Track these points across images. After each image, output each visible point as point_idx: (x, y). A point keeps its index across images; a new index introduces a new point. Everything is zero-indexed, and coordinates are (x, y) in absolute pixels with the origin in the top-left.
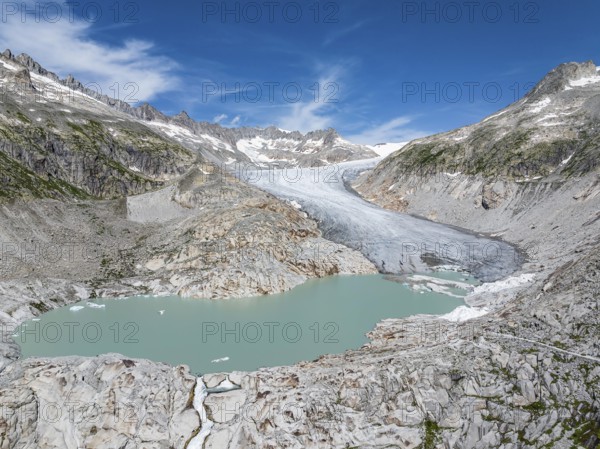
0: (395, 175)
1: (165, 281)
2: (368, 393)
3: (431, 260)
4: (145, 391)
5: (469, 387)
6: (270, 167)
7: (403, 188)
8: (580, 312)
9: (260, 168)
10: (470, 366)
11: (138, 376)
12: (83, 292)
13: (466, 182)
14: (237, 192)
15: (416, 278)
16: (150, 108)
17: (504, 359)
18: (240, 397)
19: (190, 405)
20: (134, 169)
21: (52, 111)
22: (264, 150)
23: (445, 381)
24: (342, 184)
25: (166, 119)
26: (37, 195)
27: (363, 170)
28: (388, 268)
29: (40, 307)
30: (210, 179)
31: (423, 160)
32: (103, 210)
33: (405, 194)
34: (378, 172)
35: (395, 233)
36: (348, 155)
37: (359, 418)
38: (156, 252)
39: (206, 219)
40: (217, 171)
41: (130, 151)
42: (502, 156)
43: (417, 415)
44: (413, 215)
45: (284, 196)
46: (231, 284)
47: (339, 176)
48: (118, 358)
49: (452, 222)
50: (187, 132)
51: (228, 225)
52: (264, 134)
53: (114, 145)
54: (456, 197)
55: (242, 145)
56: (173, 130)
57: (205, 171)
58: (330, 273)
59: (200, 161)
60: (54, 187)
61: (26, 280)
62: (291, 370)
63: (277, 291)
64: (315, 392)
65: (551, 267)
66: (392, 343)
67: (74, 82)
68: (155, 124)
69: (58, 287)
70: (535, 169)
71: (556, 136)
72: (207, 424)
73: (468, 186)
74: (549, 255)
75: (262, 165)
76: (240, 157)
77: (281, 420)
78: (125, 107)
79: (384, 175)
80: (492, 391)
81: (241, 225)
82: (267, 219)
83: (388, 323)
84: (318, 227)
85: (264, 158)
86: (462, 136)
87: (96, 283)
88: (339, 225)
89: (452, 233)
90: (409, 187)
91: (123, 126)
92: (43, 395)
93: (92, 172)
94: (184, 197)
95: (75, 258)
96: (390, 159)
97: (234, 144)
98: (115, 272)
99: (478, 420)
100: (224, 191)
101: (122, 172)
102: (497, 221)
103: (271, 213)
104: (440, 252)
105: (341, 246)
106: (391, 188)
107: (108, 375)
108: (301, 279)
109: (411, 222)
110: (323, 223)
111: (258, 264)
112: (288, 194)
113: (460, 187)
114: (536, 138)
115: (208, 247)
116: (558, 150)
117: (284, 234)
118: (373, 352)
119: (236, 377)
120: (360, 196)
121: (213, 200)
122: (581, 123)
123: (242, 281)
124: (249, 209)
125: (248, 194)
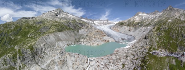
1: (84, 43)
2: (114, 60)
3: (123, 39)
4: (81, 59)
5: (128, 58)
6: (99, 25)
8: (142, 45)
10: (128, 55)
11: (80, 57)
12: (73, 44)
14: (94, 29)
15: (121, 42)
16: (82, 17)
17: (133, 53)
18: (94, 61)
19: (87, 62)
20: (80, 26)
21: (70, 19)
22: (98, 23)
23: (125, 57)
25: (84, 19)
26: (68, 30)
27: (113, 26)
28: (117, 41)
29: (68, 45)
31: (121, 24)
32: (76, 32)
33: (119, 29)
35: (117, 35)
36: (110, 23)
37: (113, 65)
38: (82, 38)
39: (89, 33)
40: (91, 26)
41: (79, 24)
42: (132, 24)
43: (121, 63)
46: (93, 43)
48: (77, 54)
49: (125, 33)
50: (87, 20)
51: (93, 34)
52: (98, 20)
53: (77, 23)
55: (95, 22)
56: (85, 20)
58: (108, 42)
59: (89, 25)
60: (70, 29)
61: (66, 41)
62: (102, 57)
63: (100, 45)
64: (106, 61)
65: (138, 39)
66: (117, 52)
67: (72, 15)
68: (83, 19)
69: (70, 42)
70: (136, 26)
71: (138, 21)
72: (89, 65)
74: (138, 37)
76: (94, 24)
77: (101, 65)
78: (79, 17)
79: (116, 26)
80: (131, 58)
81: (95, 34)
82: (98, 33)
83: (117, 49)
84: (106, 34)
85: (98, 24)
86: (126, 21)
87: (75, 42)
89: (125, 35)
91: (79, 20)
92: (68, 57)
93: (74, 27)
94: (86, 30)
95: (72, 38)
96: (116, 24)
97: (93, 22)
98: (77, 41)
99: (130, 62)
100: (92, 29)
101: (78, 26)
102: (131, 33)
104: (124, 38)
105: (109, 37)
106: (117, 28)
107: (76, 56)
108: (104, 43)
109: (120, 33)
111: (97, 40)
114: (136, 21)
115: (90, 38)
116: (138, 23)
117: (101, 36)
118: (115, 54)
119: (94, 58)
122: (141, 20)
123: (95, 43)
124: (96, 32)
125: (96, 30)
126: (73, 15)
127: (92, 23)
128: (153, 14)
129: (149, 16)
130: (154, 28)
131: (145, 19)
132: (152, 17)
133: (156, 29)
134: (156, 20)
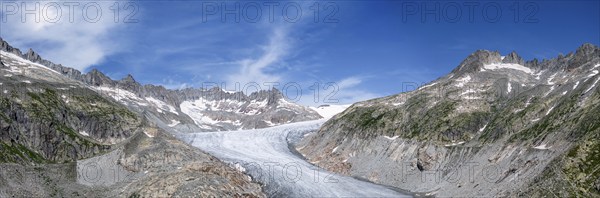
0: (338, 137)
6: (214, 128)
7: (346, 150)
9: (203, 130)
13: (403, 145)
14: (181, 155)
16: (97, 74)
20: (84, 133)
21: (16, 83)
22: (207, 112)
24: (286, 147)
25: (113, 84)
27: (307, 132)
30: (155, 142)
31: (364, 122)
32: (54, 173)
33: (348, 156)
34: (321, 133)
36: (292, 116)
39: (150, 183)
40: (161, 135)
41: (81, 117)
42: (434, 122)
44: (356, 178)
45: (228, 159)
47: (284, 138)
49: (392, 183)
50: (133, 96)
51: (171, 189)
52: (207, 95)
53: (66, 111)
54: (395, 159)
55: (186, 107)
56: (121, 95)
57: (150, 134)
59: (144, 124)
60: (15, 153)
67: (33, 55)
68: (104, 89)
70: (459, 135)
71: (475, 108)
73: (405, 149)
75: (206, 127)
76: (184, 119)
78: (76, 74)
79: (327, 137)
81: (184, 189)
84: (263, 191)
85: (208, 119)
86: (400, 102)
88: (284, 188)
90: (352, 150)
91: (72, 92)
93: (48, 138)
94: (130, 160)
96: (333, 121)
97: (177, 106)
100: (167, 154)
101: (73, 137)
103: (215, 176)
106: (334, 150)
109: (353, 184)
110: (268, 187)
112: (233, 157)
113: (398, 150)
114: (460, 109)
116: (476, 120)
120: (305, 159)
121: (157, 164)
122: (492, 98)
124: (193, 173)
125: (192, 157)
126: (38, 59)
127: (166, 116)
128: (571, 66)
129: (545, 77)
130: (573, 153)
131: (520, 96)
132: (560, 87)
133: (583, 155)
134: (583, 104)
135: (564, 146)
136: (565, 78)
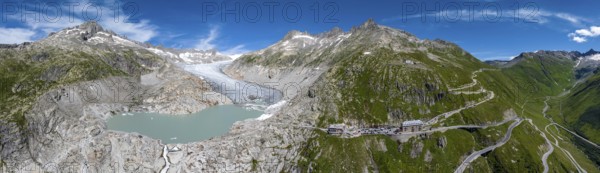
0: (238, 66)
1: (153, 107)
2: (230, 151)
4: (146, 148)
5: (267, 144)
6: (192, 63)
7: (242, 71)
9: (188, 64)
10: (267, 136)
11: (144, 142)
12: (126, 109)
13: (263, 69)
14: (180, 73)
16: (149, 44)
17: (278, 132)
18: (181, 154)
19: (162, 156)
20: (143, 65)
21: (118, 47)
22: (189, 57)
23: (259, 143)
25: (154, 47)
26: (114, 75)
29: (113, 112)
30: (170, 69)
31: (248, 61)
32: (133, 80)
33: (242, 73)
34: (232, 65)
36: (221, 59)
37: (227, 162)
38: (150, 96)
39: (168, 84)
40: (172, 66)
41: (142, 59)
42: (275, 60)
43: (249, 158)
46: (177, 109)
48: (137, 134)
49: (259, 83)
50: (162, 52)
51: (176, 86)
52: (189, 51)
53: (137, 57)
54: (260, 74)
55: (182, 56)
56: (157, 51)
57: (168, 66)
58: (215, 104)
59: (166, 62)
60: (118, 72)
61: (109, 103)
62: (201, 143)
63: (194, 112)
64: (210, 152)
65: (291, 97)
66: (239, 131)
68: (151, 49)
69: (118, 106)
70: (285, 64)
71: (291, 53)
72: (168, 164)
74: (290, 93)
76: (181, 60)
78: (141, 44)
79: (234, 66)
80: (275, 144)
81: (181, 86)
82: (191, 83)
83: (237, 123)
85: (190, 60)
86: (261, 52)
87: (130, 106)
90: (244, 71)
91: (140, 51)
92: (113, 143)
93: (130, 67)
94: (160, 75)
95: (124, 96)
96: (236, 60)
97: (178, 55)
98: (136, 103)
99: (271, 156)
100: (175, 73)
101: (139, 67)
103: (192, 81)
105: (219, 94)
106: (237, 71)
107: (133, 141)
108: (204, 107)
111: (187, 101)
113: (261, 71)
114: (285, 54)
115: (169, 94)
116: (291, 58)
117: (198, 90)
118: (232, 135)
119: (179, 145)
120: (226, 74)
121: (171, 76)
122: (297, 50)
123: (181, 107)
124: (184, 80)
125: (184, 74)
126: (126, 38)
127: (174, 59)
128: (329, 36)
129: (318, 41)
130: (330, 71)
131: (309, 48)
132: (325, 44)
133: (334, 71)
134: (334, 51)
135: (326, 68)
136: (327, 41)
